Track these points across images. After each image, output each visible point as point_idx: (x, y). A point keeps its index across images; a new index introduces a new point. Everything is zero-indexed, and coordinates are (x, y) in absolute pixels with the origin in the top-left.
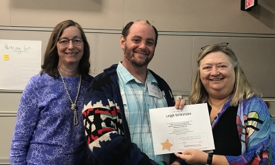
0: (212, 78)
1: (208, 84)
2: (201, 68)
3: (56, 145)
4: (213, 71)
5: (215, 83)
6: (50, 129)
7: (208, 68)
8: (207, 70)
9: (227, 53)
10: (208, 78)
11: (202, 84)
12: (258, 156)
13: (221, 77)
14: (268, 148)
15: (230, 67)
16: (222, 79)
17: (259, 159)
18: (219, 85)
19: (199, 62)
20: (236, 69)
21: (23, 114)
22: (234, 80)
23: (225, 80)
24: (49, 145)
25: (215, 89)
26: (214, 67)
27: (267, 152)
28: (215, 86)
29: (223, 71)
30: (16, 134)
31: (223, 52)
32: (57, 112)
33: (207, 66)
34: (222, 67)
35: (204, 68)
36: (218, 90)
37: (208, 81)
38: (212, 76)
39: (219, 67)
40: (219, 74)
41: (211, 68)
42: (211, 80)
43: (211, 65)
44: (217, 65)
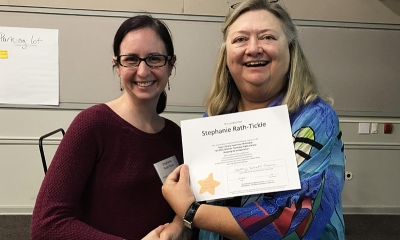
0: (249, 59)
1: (240, 73)
2: (229, 41)
4: (252, 46)
5: (253, 72)
7: (241, 40)
8: (240, 44)
10: (240, 60)
11: (230, 75)
12: (293, 206)
13: (264, 58)
14: (315, 192)
15: (282, 40)
16: (267, 63)
17: (293, 209)
18: (261, 74)
19: (225, 32)
20: (291, 47)
22: (287, 66)
23: (273, 64)
25: (252, 83)
26: (253, 39)
27: (311, 198)
29: (269, 47)
31: (271, 11)
33: (239, 35)
34: (268, 38)
35: (235, 42)
36: (256, 84)
37: (240, 66)
38: (249, 55)
39: (262, 38)
40: (260, 50)
41: (247, 39)
42: (245, 64)
43: (248, 33)
44: (258, 33)
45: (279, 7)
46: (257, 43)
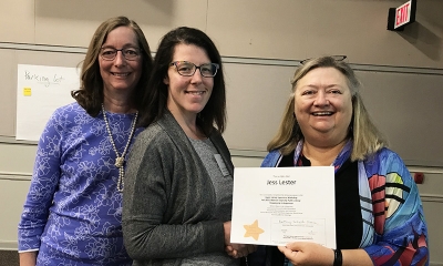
0: (317, 110)
1: (308, 121)
2: (298, 94)
3: (81, 219)
4: (319, 99)
5: (320, 120)
6: (75, 195)
7: (310, 93)
8: (309, 96)
9: (344, 71)
10: (309, 110)
11: (296, 122)
12: (411, 245)
13: (331, 109)
15: (347, 95)
16: (332, 113)
18: (327, 123)
19: (294, 84)
21: (42, 167)
23: (338, 115)
24: (71, 218)
25: (318, 130)
26: (321, 93)
27: (424, 237)
28: (320, 124)
29: (336, 100)
30: (29, 196)
31: (338, 68)
32: (86, 168)
33: (309, 89)
34: (335, 92)
35: (304, 94)
36: (323, 131)
37: (308, 115)
38: (317, 106)
39: (329, 92)
40: (327, 103)
41: (315, 92)
42: (313, 114)
43: (317, 87)
44: (325, 88)
46: (325, 97)
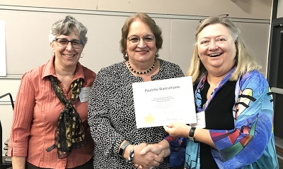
1: (206, 60)
2: (199, 43)
4: (212, 46)
5: (214, 59)
7: (206, 42)
8: (206, 44)
9: (227, 25)
10: (206, 53)
13: (220, 51)
14: (250, 124)
15: (230, 40)
16: (222, 53)
18: (218, 61)
19: (197, 35)
20: (236, 43)
22: (234, 55)
23: (225, 54)
25: (213, 66)
26: (212, 41)
27: (248, 127)
28: (214, 62)
29: (222, 45)
31: (223, 23)
33: (205, 40)
34: (221, 40)
35: (202, 43)
37: (206, 56)
38: (211, 50)
39: (217, 40)
40: (217, 48)
41: (209, 42)
42: (209, 55)
43: (209, 38)
44: (215, 38)
45: (227, 21)
46: (215, 44)
